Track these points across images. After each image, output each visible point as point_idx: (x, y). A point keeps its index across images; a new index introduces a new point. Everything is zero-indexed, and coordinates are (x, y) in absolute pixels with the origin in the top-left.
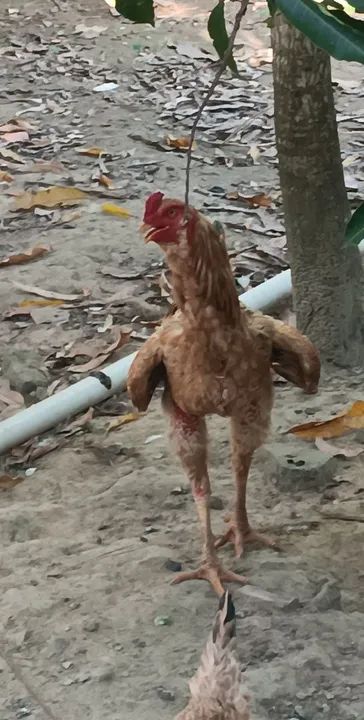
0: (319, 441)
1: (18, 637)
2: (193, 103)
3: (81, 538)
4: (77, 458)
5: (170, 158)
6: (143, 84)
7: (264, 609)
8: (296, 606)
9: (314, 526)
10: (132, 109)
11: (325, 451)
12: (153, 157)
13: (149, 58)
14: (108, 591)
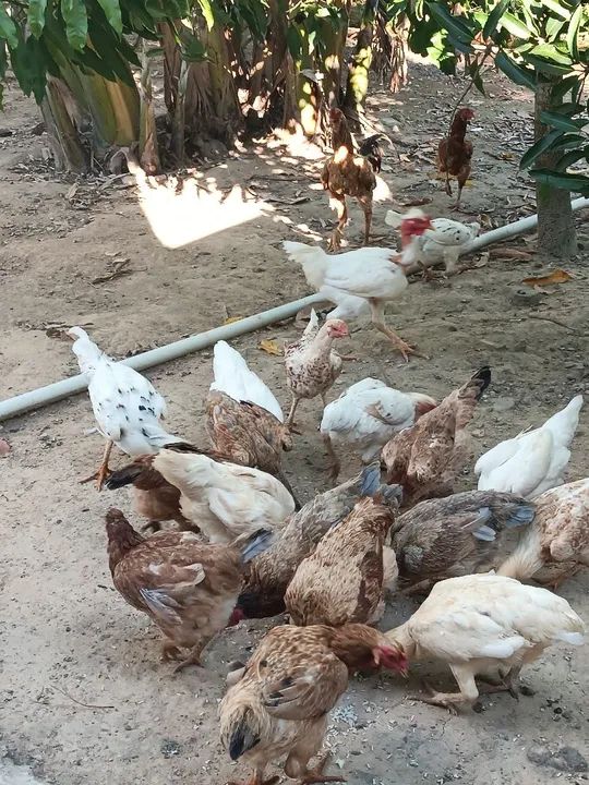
0: (536, 286)
1: (378, 350)
2: (519, 139)
3: (416, 317)
4: (422, 286)
5: (501, 163)
6: (497, 129)
7: (491, 348)
8: (504, 348)
9: (524, 320)
10: (488, 140)
11: (538, 289)
12: (492, 162)
13: (501, 116)
14: (422, 336)
